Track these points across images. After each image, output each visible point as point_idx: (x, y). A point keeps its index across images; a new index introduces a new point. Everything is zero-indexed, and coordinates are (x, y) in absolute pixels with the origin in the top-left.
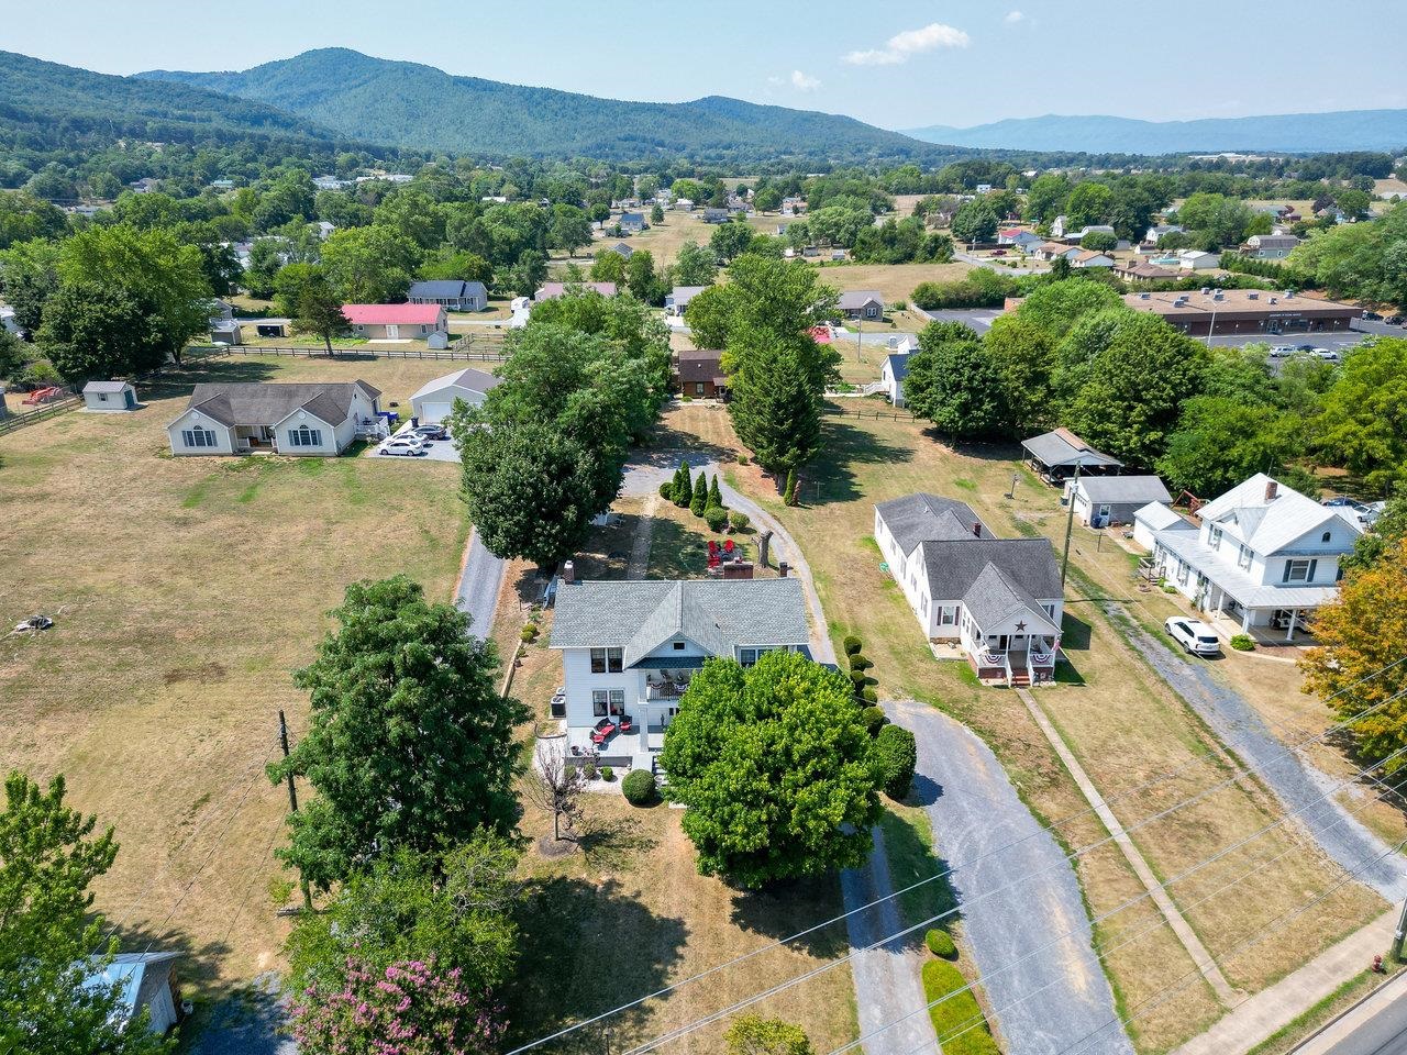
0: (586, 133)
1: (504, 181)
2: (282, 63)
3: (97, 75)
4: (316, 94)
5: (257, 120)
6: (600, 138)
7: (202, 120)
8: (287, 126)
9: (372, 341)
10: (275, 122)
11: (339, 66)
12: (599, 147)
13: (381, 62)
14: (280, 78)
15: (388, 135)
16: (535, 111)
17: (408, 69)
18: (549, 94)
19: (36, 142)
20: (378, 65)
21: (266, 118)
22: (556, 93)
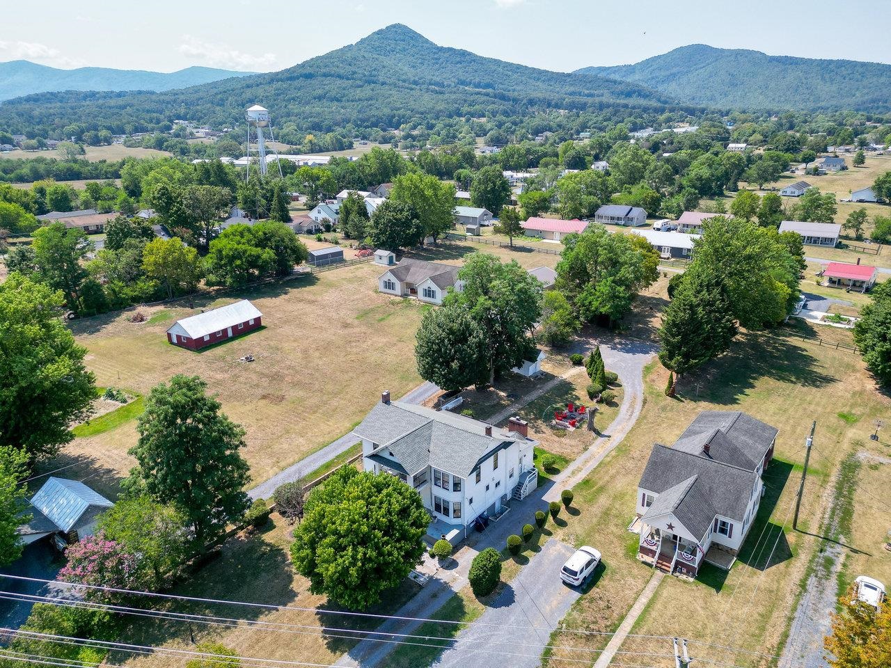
0: (866, 91)
1: (754, 132)
2: (659, 57)
3: (553, 73)
4: (674, 75)
5: (629, 95)
6: (877, 94)
7: (598, 96)
8: (646, 96)
9: (544, 240)
10: (639, 95)
11: (696, 55)
12: (873, 101)
13: (722, 50)
14: (655, 66)
15: (712, 98)
16: (827, 76)
17: (739, 54)
18: (842, 64)
19: (507, 112)
20: (720, 53)
21: (634, 92)
22: (849, 62)
